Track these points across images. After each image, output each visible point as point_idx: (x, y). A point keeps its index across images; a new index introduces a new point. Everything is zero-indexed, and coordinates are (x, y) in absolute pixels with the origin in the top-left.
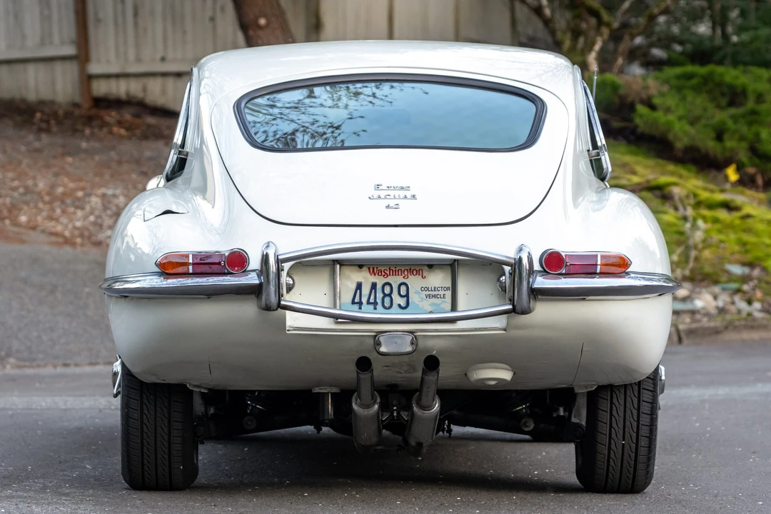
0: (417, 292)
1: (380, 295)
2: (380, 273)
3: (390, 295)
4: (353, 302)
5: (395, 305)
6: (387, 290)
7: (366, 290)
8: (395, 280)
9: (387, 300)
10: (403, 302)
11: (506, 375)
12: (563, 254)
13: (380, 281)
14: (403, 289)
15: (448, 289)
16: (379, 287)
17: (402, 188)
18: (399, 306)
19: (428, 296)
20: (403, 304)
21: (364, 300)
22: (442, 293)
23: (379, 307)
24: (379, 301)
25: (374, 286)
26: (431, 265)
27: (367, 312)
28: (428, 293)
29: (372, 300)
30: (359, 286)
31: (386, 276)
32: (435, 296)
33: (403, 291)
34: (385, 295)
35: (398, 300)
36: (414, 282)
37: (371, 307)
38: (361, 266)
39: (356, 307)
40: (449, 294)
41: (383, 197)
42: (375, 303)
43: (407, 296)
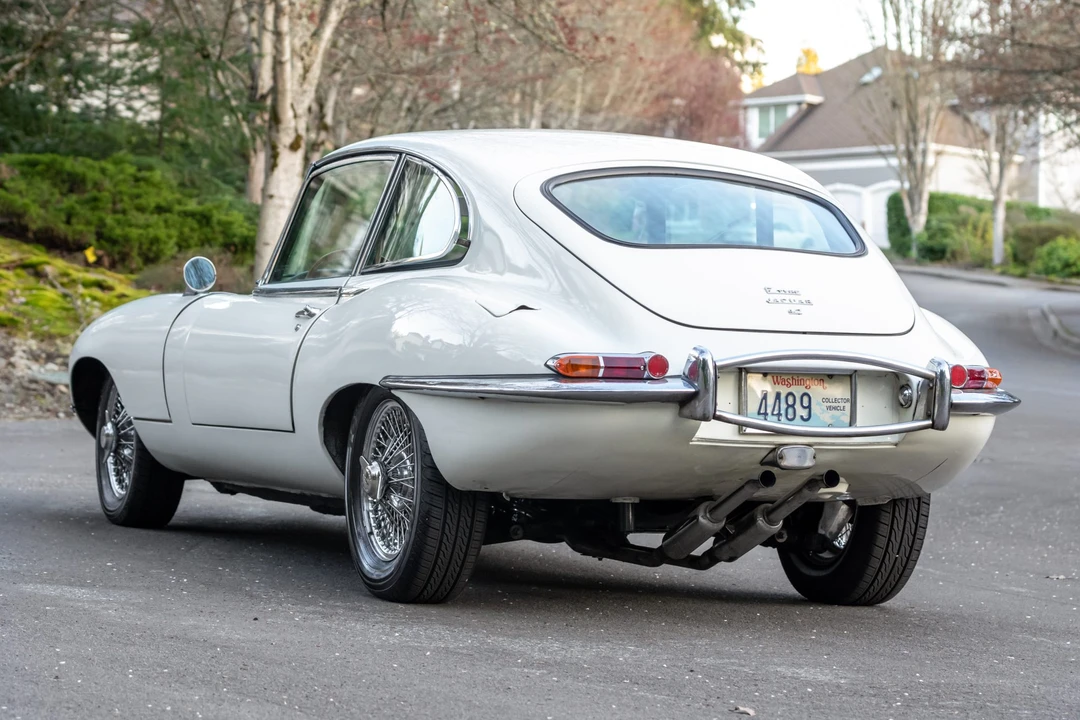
0: (818, 404)
1: (784, 406)
2: (784, 382)
3: (793, 406)
4: (759, 413)
5: (798, 417)
6: (790, 401)
7: (771, 400)
8: (798, 390)
9: (790, 410)
10: (804, 413)
12: (966, 369)
13: (784, 391)
14: (806, 399)
15: (848, 401)
16: (783, 397)
18: (802, 417)
19: (829, 408)
20: (805, 416)
21: (769, 411)
22: (841, 405)
23: (783, 418)
24: (783, 412)
25: (778, 396)
26: (832, 375)
27: (772, 422)
28: (829, 404)
29: (776, 411)
30: (765, 396)
31: (789, 385)
32: (835, 408)
33: (806, 404)
34: (789, 406)
35: (800, 411)
36: (816, 393)
37: (776, 418)
38: (765, 375)
39: (762, 417)
40: (848, 406)
42: (779, 414)
43: (809, 407)
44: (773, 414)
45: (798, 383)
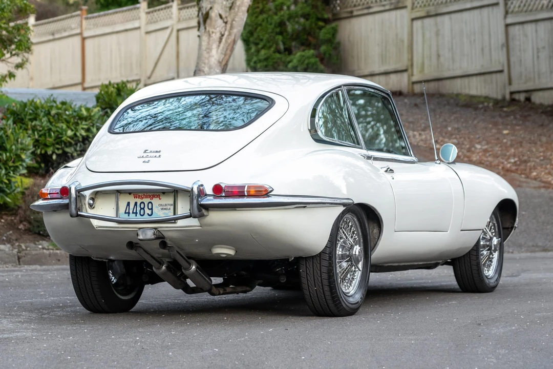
0: (157, 207)
2: (140, 197)
3: (143, 209)
4: (125, 213)
5: (146, 214)
6: (142, 206)
8: (146, 201)
9: (142, 211)
10: (150, 212)
11: (231, 252)
12: (223, 186)
13: (139, 201)
14: (150, 205)
15: (172, 205)
16: (138, 204)
17: (157, 152)
18: (148, 214)
19: (162, 209)
20: (150, 213)
21: (131, 212)
22: (169, 207)
23: (138, 215)
24: (138, 212)
25: (136, 204)
26: (164, 193)
27: (132, 217)
28: (162, 207)
29: (135, 211)
30: (128, 204)
31: (142, 198)
32: (165, 209)
33: (150, 207)
35: (148, 211)
36: (156, 202)
37: (134, 215)
38: (130, 194)
39: (127, 215)
40: (172, 208)
41: (145, 156)
42: (136, 213)
43: (152, 209)
44: (133, 213)
45: (147, 197)
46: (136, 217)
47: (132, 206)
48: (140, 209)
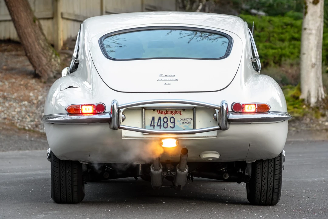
0: (178, 121)
2: (162, 113)
3: (166, 122)
4: (151, 126)
5: (169, 127)
6: (165, 120)
8: (169, 116)
9: (165, 124)
10: (172, 125)
11: (216, 156)
12: (241, 104)
13: (162, 116)
14: (172, 120)
15: (192, 119)
16: (162, 119)
17: (171, 76)
18: (171, 127)
19: (183, 123)
21: (156, 124)
22: (189, 121)
23: (162, 127)
24: (162, 125)
25: (160, 118)
26: (184, 109)
27: (157, 130)
28: (183, 121)
29: (159, 125)
30: (153, 118)
31: (165, 114)
32: (186, 123)
35: (170, 124)
36: (177, 117)
38: (154, 110)
40: (192, 121)
41: (163, 80)
42: (160, 126)
43: (174, 122)
44: (157, 126)
45: (169, 113)
46: (160, 129)
47: (156, 120)
48: (163, 122)
